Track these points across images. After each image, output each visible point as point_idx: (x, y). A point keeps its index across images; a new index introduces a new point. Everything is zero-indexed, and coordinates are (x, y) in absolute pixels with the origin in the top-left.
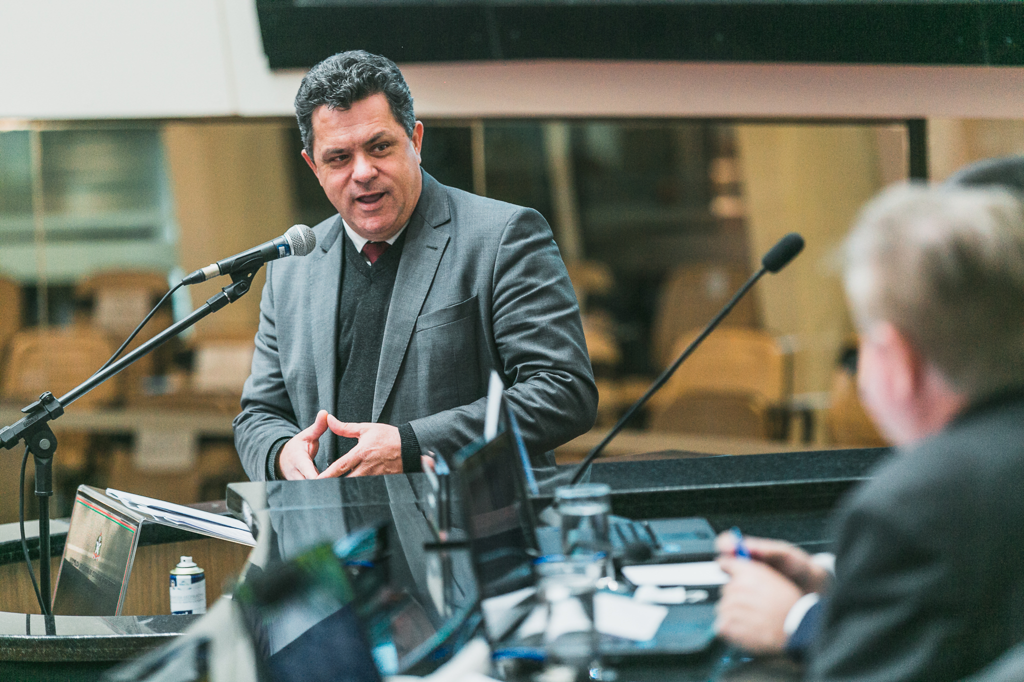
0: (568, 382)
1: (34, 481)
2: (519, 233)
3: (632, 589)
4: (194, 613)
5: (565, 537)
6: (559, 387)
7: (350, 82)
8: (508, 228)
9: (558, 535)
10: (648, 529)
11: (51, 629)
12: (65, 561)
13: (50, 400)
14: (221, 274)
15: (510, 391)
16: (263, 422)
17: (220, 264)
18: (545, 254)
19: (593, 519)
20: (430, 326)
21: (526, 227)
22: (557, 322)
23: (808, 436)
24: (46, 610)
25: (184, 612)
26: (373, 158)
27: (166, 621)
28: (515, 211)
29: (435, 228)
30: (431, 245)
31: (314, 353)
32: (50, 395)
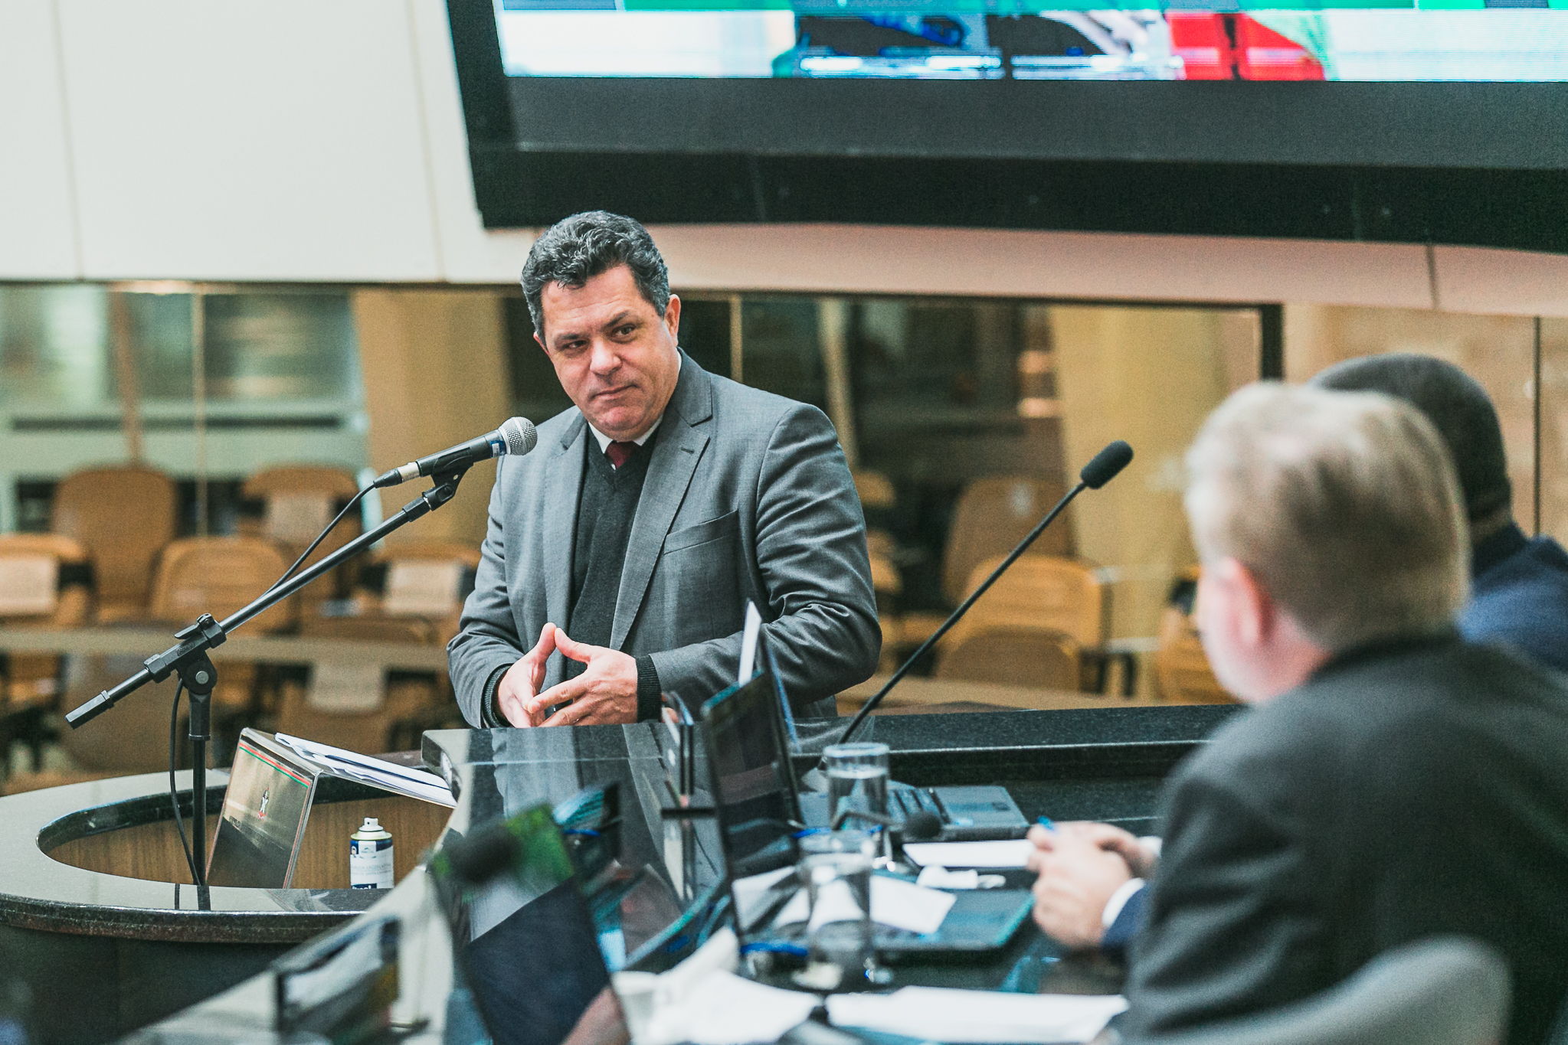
0: (843, 617)
1: (188, 719)
2: (790, 435)
3: (916, 871)
4: (378, 887)
5: (834, 807)
6: (833, 623)
7: (583, 253)
8: (778, 429)
9: (826, 802)
10: (935, 798)
11: (204, 903)
12: (224, 820)
13: (210, 624)
14: (421, 475)
15: (775, 625)
16: (485, 647)
17: (419, 463)
18: (823, 462)
19: (869, 784)
20: (679, 547)
21: (801, 428)
22: (832, 545)
23: (1129, 691)
24: (199, 880)
25: (367, 886)
26: (614, 344)
27: (345, 896)
28: (789, 408)
29: (693, 426)
30: (686, 447)
31: (545, 571)
32: (210, 618)
